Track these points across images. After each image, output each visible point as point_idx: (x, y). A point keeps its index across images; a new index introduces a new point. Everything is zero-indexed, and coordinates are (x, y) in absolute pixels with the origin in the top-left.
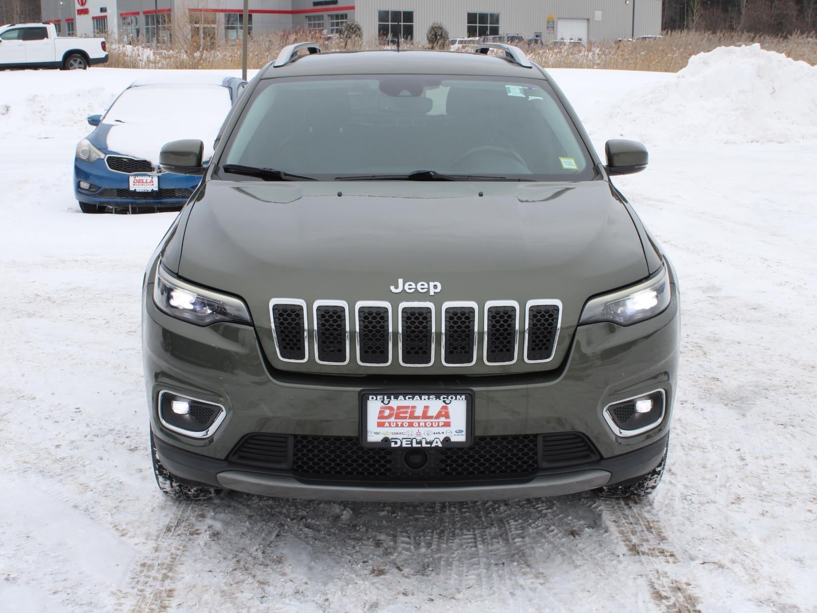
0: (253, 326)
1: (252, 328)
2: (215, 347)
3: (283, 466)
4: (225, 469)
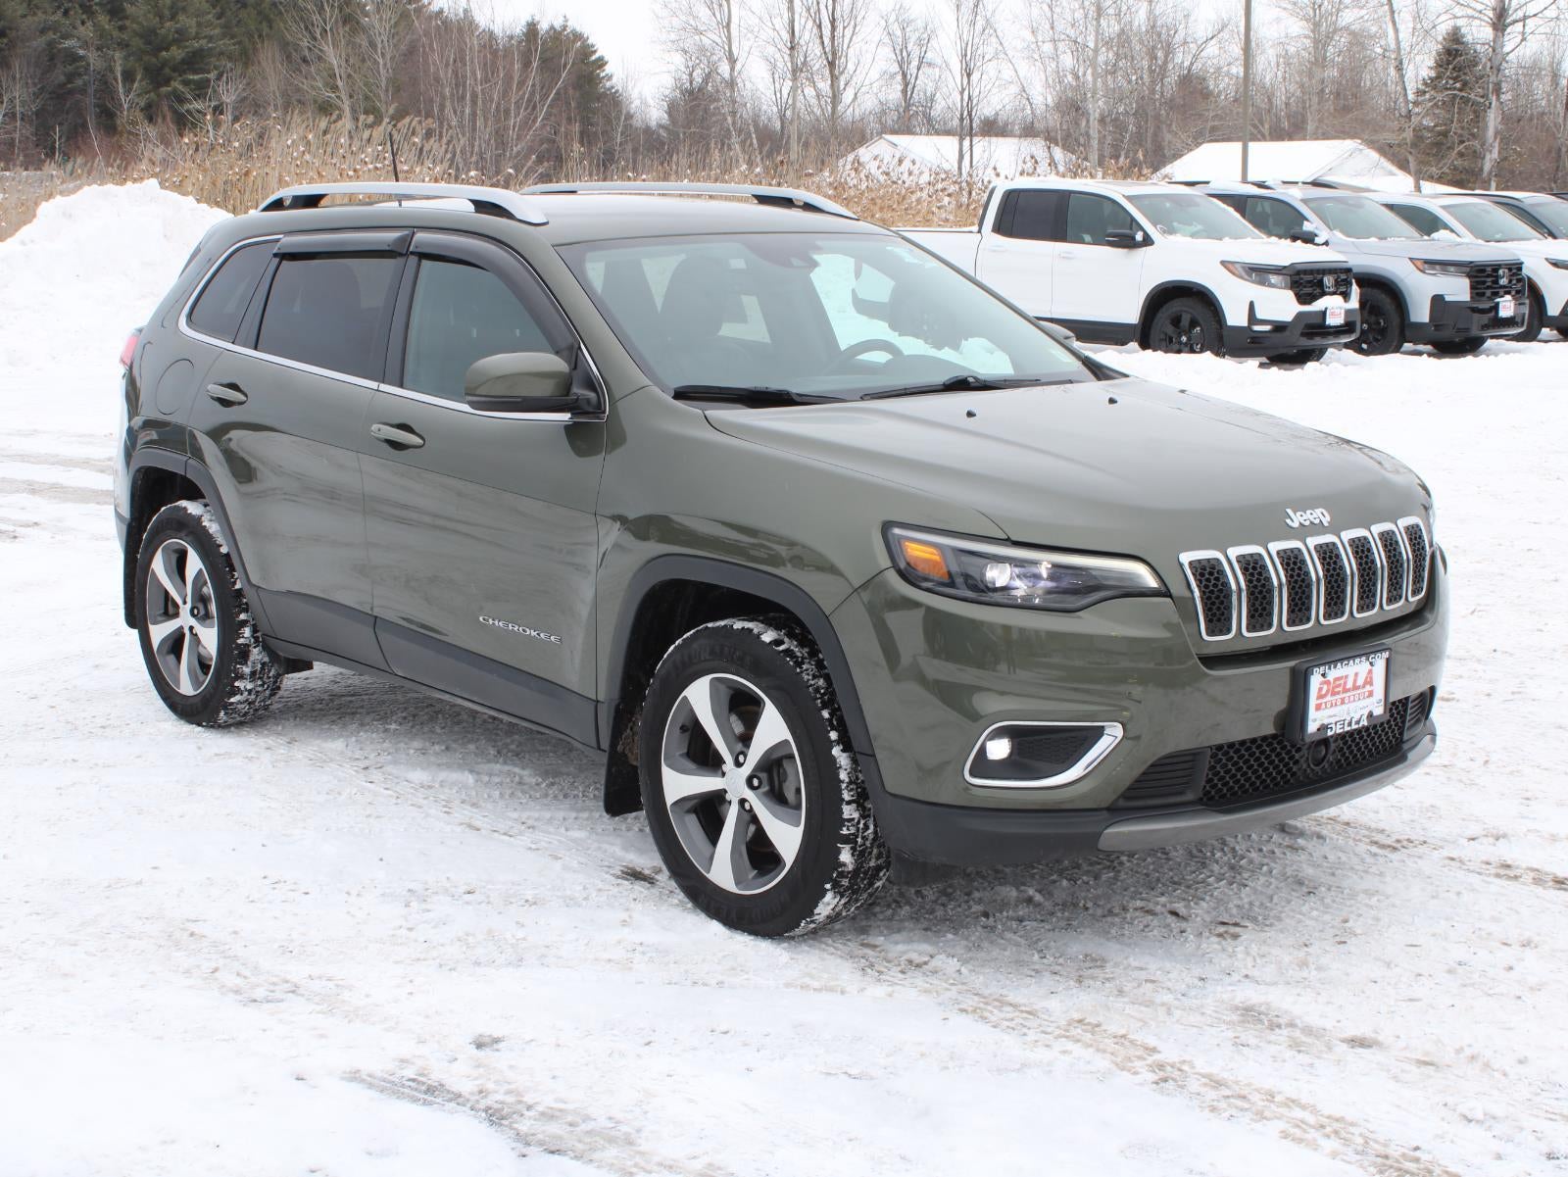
0: (1170, 596)
1: (1169, 600)
2: (1116, 637)
3: (1190, 796)
4: (1110, 823)
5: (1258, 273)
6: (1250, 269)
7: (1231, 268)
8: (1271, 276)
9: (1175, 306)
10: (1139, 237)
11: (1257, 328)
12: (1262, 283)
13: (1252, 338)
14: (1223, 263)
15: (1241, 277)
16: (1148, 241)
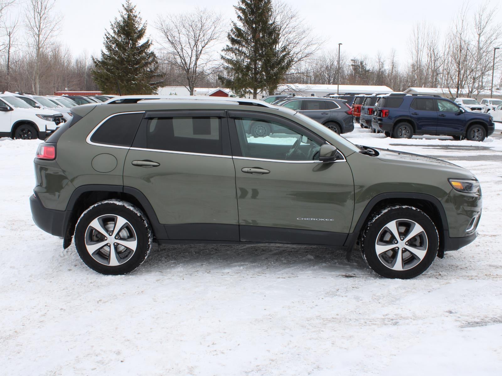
5: (46, 117)
6: (44, 116)
7: (38, 116)
8: (49, 118)
9: (23, 127)
10: (9, 108)
11: (47, 132)
12: (47, 120)
13: (46, 134)
14: (36, 115)
15: (42, 118)
16: (11, 109)
